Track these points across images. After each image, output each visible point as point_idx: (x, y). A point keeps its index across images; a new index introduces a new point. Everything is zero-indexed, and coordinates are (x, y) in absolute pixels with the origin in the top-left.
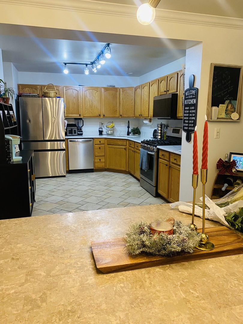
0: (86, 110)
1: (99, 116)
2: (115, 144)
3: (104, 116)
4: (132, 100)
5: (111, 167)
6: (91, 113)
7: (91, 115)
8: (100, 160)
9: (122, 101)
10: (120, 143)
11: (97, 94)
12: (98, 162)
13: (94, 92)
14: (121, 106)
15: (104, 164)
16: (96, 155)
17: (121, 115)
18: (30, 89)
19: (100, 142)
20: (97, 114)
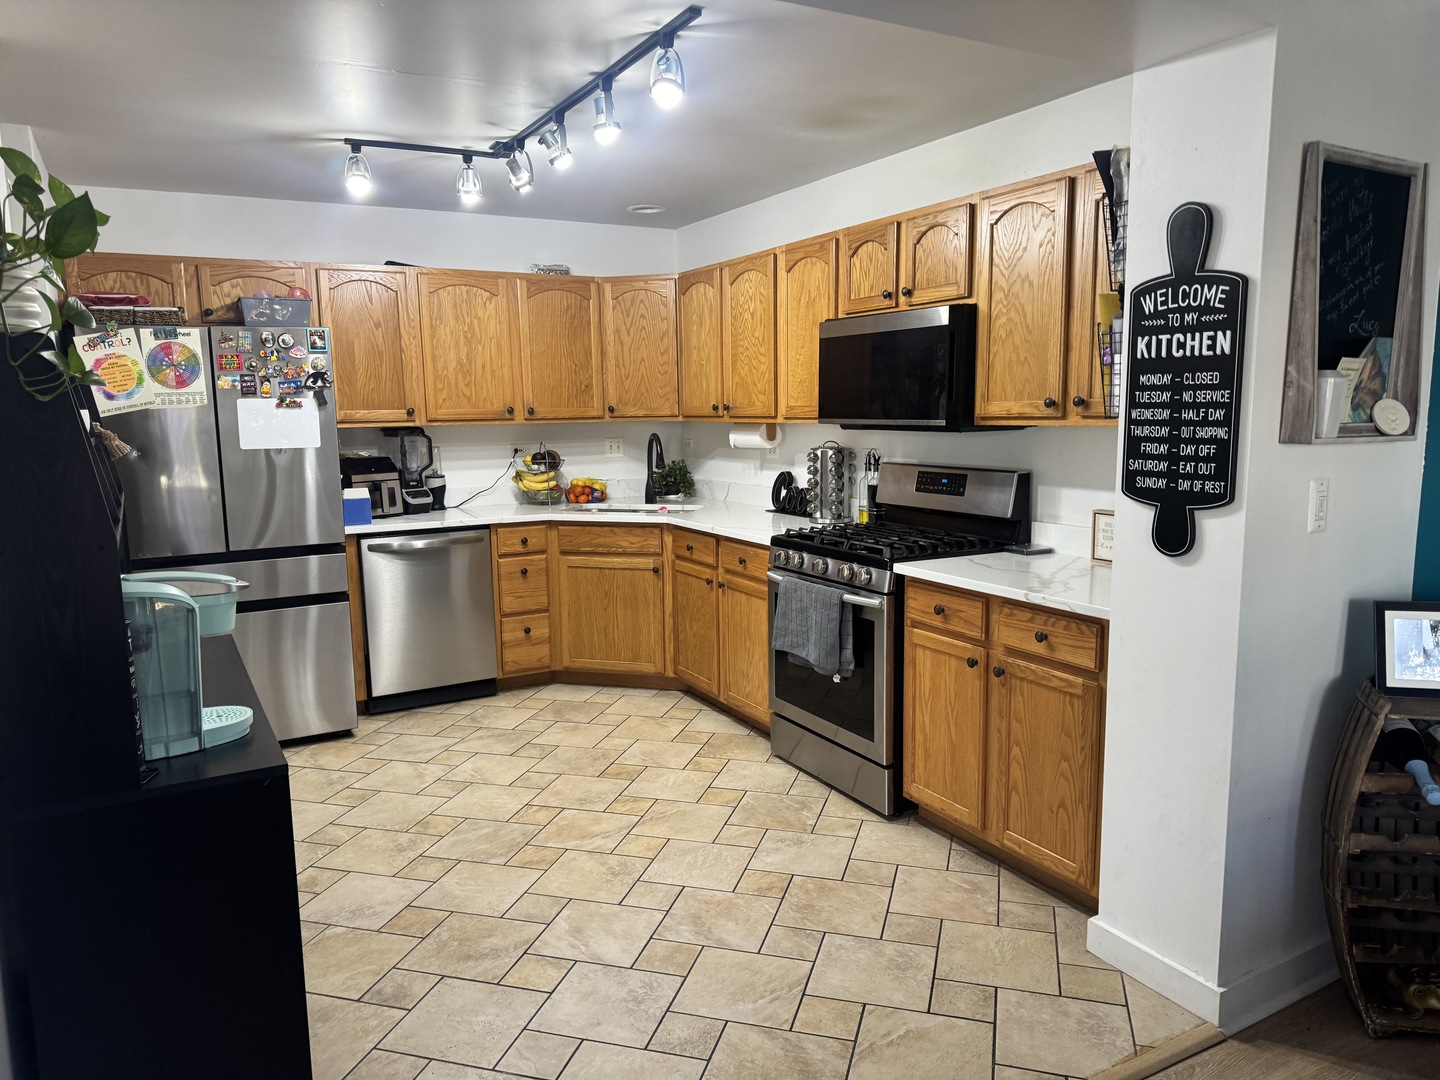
0: (440, 386)
1: (508, 416)
2: (600, 550)
3: (531, 412)
4: (665, 339)
5: (585, 663)
6: (469, 399)
7: (464, 410)
8: (527, 631)
9: (612, 344)
10: (626, 541)
11: (491, 307)
12: (517, 644)
13: (479, 299)
14: (611, 365)
15: (545, 650)
16: (508, 611)
17: (611, 410)
18: (128, 277)
19: (524, 542)
20: (498, 405)
